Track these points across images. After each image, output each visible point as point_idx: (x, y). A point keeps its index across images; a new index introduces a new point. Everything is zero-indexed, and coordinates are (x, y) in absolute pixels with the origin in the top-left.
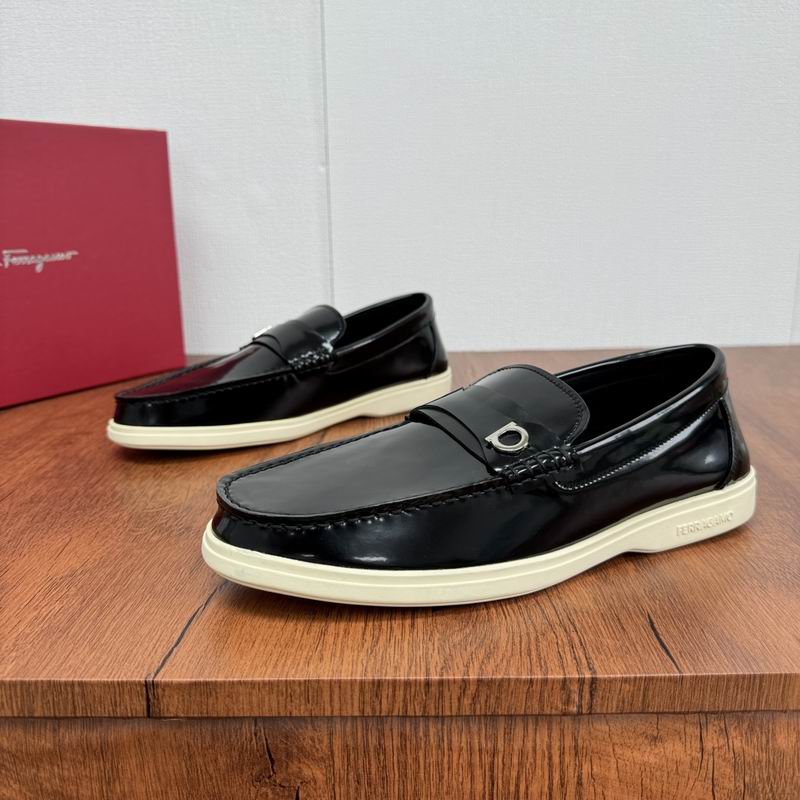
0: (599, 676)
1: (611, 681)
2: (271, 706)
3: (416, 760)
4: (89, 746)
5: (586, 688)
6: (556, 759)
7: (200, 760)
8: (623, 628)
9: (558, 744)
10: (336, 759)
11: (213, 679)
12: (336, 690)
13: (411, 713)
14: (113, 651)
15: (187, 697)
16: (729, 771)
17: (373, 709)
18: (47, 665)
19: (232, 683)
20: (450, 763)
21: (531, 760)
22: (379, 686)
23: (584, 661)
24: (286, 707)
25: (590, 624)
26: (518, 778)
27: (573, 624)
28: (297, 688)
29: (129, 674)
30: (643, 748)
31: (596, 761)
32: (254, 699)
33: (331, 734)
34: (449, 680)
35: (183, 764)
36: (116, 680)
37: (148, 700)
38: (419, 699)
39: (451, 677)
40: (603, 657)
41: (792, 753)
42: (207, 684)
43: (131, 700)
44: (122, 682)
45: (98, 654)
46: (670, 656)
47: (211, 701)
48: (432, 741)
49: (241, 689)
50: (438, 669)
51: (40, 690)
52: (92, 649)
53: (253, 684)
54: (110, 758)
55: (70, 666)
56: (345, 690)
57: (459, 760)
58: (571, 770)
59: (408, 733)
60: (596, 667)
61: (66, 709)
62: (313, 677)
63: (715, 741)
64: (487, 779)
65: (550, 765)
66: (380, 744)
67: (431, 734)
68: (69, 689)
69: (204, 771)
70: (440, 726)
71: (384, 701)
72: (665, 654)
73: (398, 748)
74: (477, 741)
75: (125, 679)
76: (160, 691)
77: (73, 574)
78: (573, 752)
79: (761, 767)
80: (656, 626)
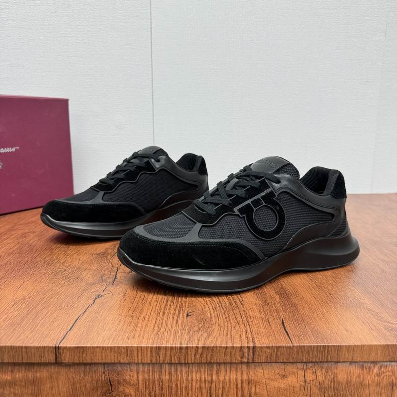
0: (256, 345)
1: (261, 348)
2: (111, 358)
3: (176, 385)
4: (28, 378)
5: (251, 351)
6: (239, 385)
7: (78, 385)
8: (270, 324)
9: (240, 378)
10: (140, 385)
11: (85, 345)
12: (140, 351)
13: (173, 362)
14: (41, 333)
15: (73, 353)
16: (317, 391)
17: (156, 360)
18: (11, 339)
19: (94, 348)
20: (192, 386)
21: (228, 385)
22: (159, 349)
23: (251, 339)
24: (117, 358)
25: (256, 322)
26: (222, 394)
27: (248, 323)
28: (122, 350)
29: (48, 343)
30: (279, 380)
31: (257, 386)
32: (103, 355)
33: (138, 373)
34: (190, 347)
35: (71, 387)
36: (42, 345)
37: (56, 355)
38: (177, 356)
39: (191, 346)
40: (259, 337)
41: (345, 383)
42: (82, 348)
43: (48, 355)
44: (45, 347)
45: (34, 335)
46: (289, 337)
47: (84, 356)
48: (184, 376)
49: (98, 350)
50: (186, 342)
51: (7, 350)
52: (32, 332)
53: (103, 348)
54: (37, 384)
55: (21, 340)
56: (144, 350)
57: (196, 385)
58: (246, 390)
59: (173, 373)
60: (256, 342)
61: (18, 358)
62: (130, 345)
63: (311, 377)
64: (208, 394)
65: (237, 388)
66: (160, 378)
67: (183, 373)
68: (20, 350)
69: (80, 390)
70: (187, 369)
71: (161, 356)
72: (287, 336)
73: (168, 380)
74: (203, 376)
75: (46, 345)
76: (61, 351)
77: (24, 299)
78: (247, 382)
79: (332, 389)
80: (285, 323)
